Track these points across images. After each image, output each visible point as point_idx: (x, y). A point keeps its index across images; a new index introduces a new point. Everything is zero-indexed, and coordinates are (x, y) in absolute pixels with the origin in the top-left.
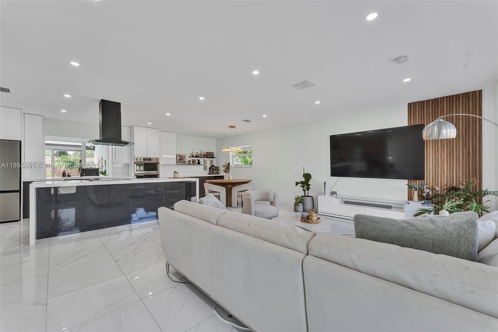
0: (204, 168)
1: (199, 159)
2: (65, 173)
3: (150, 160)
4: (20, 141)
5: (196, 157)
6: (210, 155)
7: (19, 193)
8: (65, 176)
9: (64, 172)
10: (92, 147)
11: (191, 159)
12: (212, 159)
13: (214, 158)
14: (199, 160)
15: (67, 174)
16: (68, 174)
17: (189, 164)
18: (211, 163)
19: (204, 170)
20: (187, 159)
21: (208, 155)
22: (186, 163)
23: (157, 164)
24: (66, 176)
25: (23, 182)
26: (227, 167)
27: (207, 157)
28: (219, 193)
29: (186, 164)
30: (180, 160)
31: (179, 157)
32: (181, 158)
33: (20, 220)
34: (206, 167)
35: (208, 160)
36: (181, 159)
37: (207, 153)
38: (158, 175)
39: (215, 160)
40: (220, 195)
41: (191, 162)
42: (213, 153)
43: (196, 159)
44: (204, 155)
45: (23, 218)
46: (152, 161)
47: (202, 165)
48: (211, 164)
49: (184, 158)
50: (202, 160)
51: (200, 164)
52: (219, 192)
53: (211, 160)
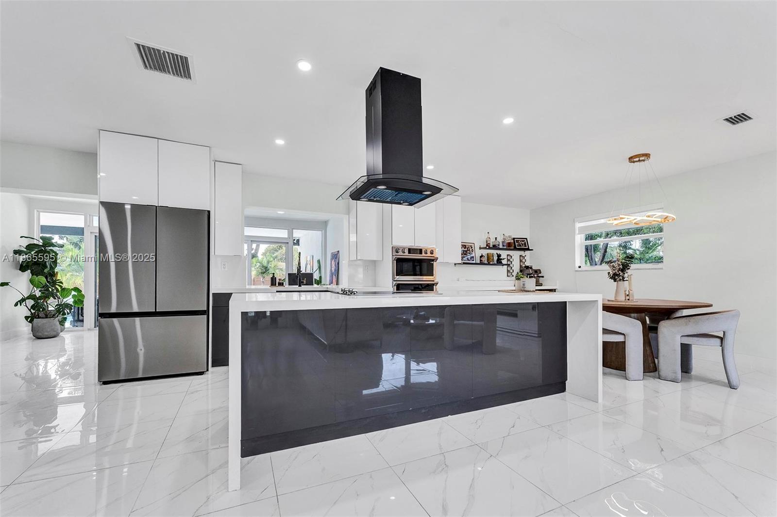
0: (508, 271)
1: (499, 252)
2: (275, 278)
3: (420, 251)
4: (209, 212)
5: (495, 247)
6: (519, 245)
7: (206, 316)
8: (275, 285)
9: (274, 276)
10: (296, 240)
11: (485, 252)
12: (522, 253)
13: (528, 249)
14: (499, 256)
15: (277, 281)
16: (279, 280)
17: (481, 263)
18: (521, 261)
19: (508, 276)
20: (478, 253)
21: (516, 244)
22: (474, 262)
23: (433, 260)
24: (277, 283)
25: (213, 294)
26: (621, 267)
27: (515, 249)
28: (623, 336)
29: (476, 264)
30: (465, 254)
31: (463, 249)
32: (466, 249)
33: (208, 370)
34: (511, 271)
35: (516, 255)
36: (466, 251)
37: (514, 239)
38: (433, 284)
39: (529, 254)
40: (625, 342)
41: (485, 260)
42: (526, 239)
43: (495, 252)
44: (509, 244)
45: (213, 366)
46: (423, 254)
47: (503, 265)
48: (522, 264)
49: (471, 250)
50: (504, 254)
51: (501, 262)
52: (623, 334)
53: (520, 256)
